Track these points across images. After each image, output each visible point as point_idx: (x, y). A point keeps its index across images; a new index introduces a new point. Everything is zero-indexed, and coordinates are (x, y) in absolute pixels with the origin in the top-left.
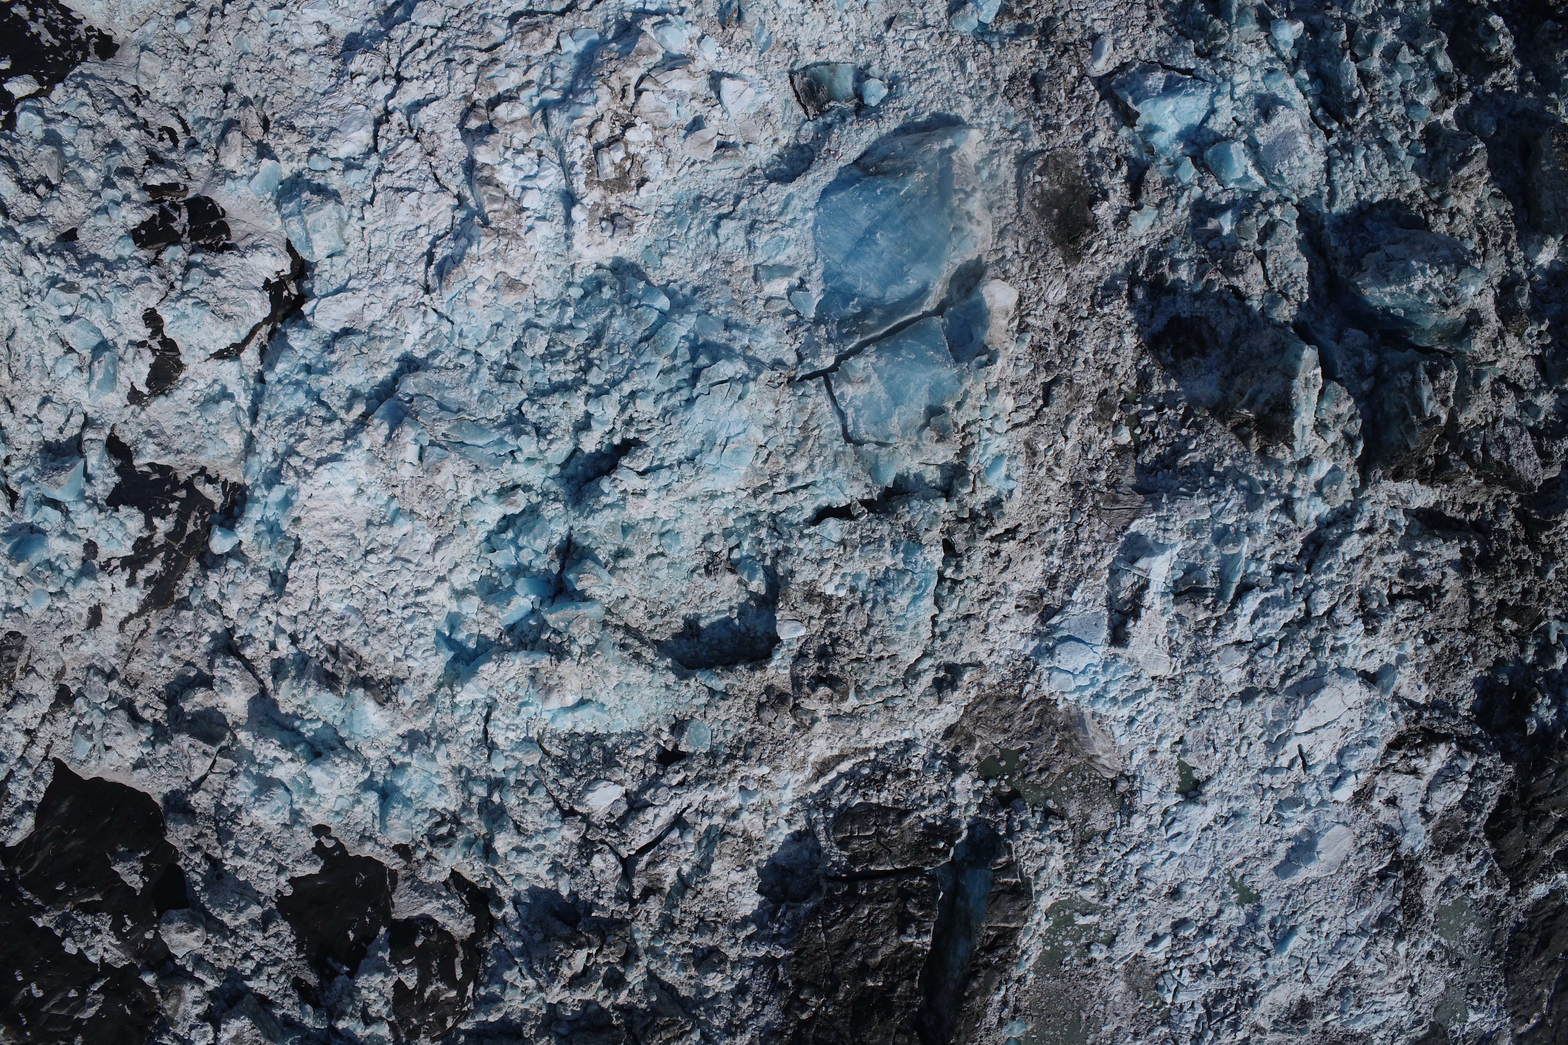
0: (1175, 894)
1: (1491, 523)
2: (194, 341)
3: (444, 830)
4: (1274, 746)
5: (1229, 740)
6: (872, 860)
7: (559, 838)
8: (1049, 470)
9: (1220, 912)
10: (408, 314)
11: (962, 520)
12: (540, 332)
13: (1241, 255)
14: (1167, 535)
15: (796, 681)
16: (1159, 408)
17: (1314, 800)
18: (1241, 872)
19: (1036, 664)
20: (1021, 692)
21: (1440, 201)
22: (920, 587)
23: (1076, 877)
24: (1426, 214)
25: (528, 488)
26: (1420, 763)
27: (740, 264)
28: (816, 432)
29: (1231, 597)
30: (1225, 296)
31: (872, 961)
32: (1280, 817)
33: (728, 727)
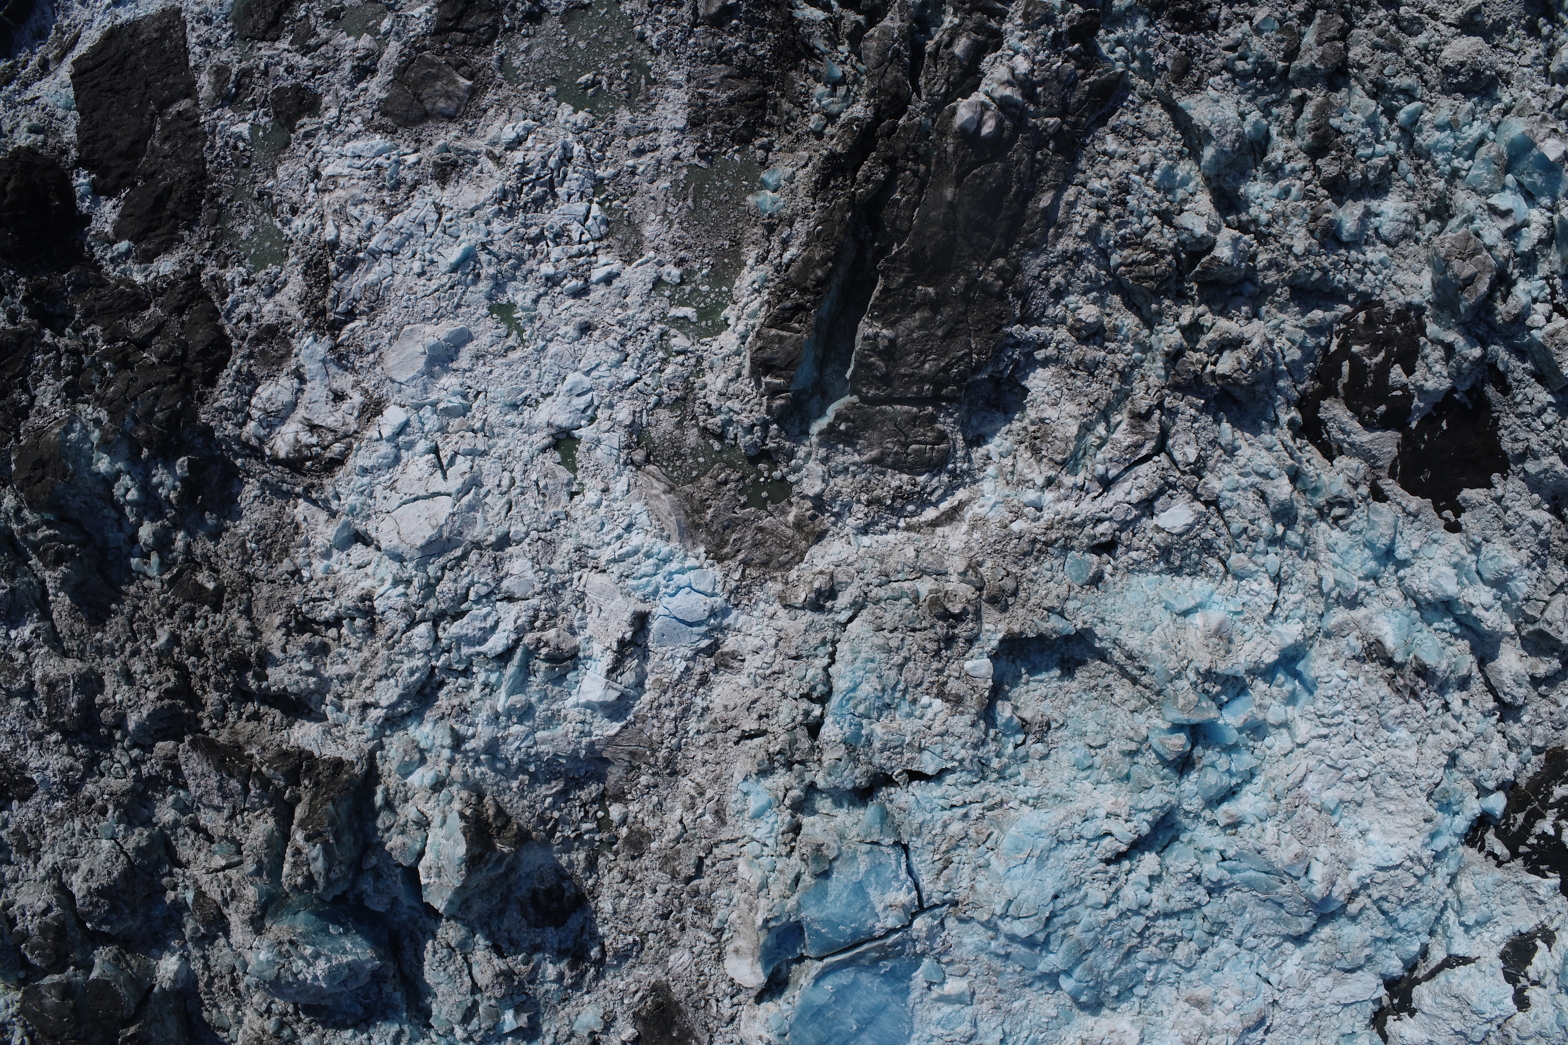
0: (586, 329)
1: (231, 701)
2: (1489, 979)
3: (1338, 511)
4: (474, 482)
5: (522, 494)
6: (915, 417)
7: (1224, 480)
8: (702, 794)
9: (536, 301)
10: (1296, 982)
11: (802, 763)
12: (1183, 963)
13: (498, 993)
14: (582, 717)
15: (978, 616)
16: (579, 837)
17: (427, 412)
18: (510, 342)
19: (727, 600)
20: (744, 571)
21: (281, 1025)
22: (848, 700)
23: (693, 361)
24: (296, 1013)
25: (1213, 823)
26: (306, 438)
27: (985, 1006)
28: (937, 857)
29: (519, 651)
30: (512, 950)
31: (927, 314)
32: (465, 396)
33: (1049, 574)
